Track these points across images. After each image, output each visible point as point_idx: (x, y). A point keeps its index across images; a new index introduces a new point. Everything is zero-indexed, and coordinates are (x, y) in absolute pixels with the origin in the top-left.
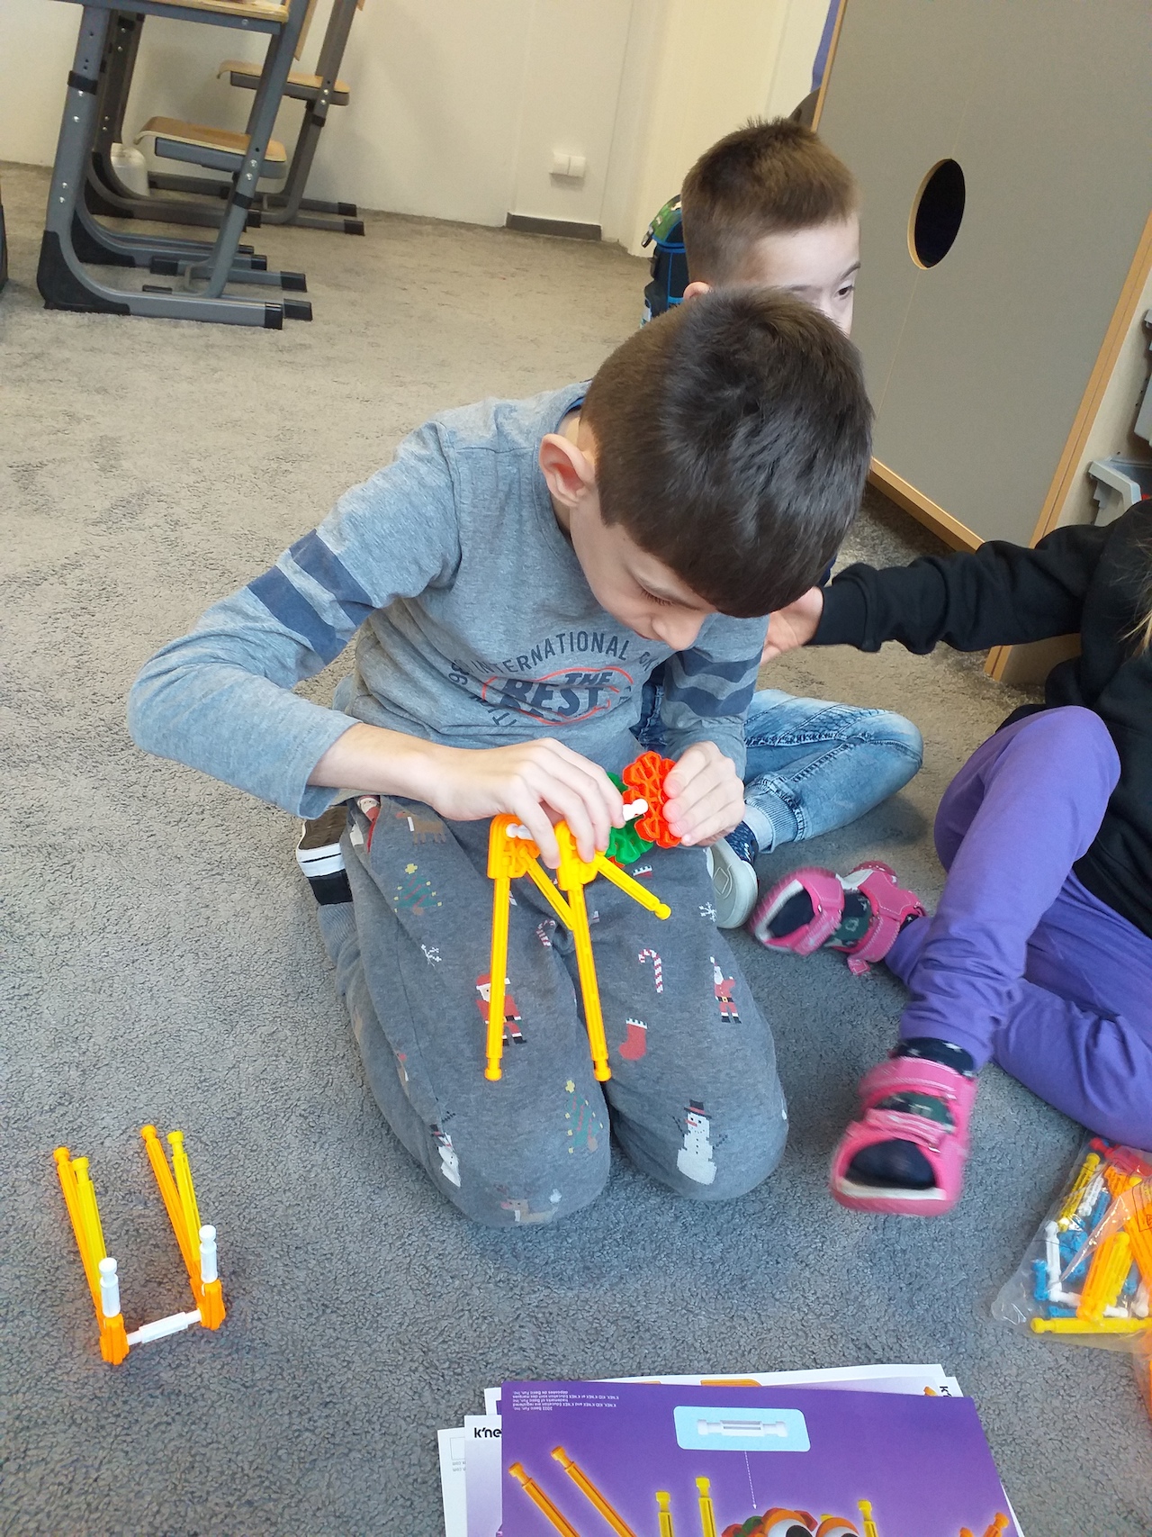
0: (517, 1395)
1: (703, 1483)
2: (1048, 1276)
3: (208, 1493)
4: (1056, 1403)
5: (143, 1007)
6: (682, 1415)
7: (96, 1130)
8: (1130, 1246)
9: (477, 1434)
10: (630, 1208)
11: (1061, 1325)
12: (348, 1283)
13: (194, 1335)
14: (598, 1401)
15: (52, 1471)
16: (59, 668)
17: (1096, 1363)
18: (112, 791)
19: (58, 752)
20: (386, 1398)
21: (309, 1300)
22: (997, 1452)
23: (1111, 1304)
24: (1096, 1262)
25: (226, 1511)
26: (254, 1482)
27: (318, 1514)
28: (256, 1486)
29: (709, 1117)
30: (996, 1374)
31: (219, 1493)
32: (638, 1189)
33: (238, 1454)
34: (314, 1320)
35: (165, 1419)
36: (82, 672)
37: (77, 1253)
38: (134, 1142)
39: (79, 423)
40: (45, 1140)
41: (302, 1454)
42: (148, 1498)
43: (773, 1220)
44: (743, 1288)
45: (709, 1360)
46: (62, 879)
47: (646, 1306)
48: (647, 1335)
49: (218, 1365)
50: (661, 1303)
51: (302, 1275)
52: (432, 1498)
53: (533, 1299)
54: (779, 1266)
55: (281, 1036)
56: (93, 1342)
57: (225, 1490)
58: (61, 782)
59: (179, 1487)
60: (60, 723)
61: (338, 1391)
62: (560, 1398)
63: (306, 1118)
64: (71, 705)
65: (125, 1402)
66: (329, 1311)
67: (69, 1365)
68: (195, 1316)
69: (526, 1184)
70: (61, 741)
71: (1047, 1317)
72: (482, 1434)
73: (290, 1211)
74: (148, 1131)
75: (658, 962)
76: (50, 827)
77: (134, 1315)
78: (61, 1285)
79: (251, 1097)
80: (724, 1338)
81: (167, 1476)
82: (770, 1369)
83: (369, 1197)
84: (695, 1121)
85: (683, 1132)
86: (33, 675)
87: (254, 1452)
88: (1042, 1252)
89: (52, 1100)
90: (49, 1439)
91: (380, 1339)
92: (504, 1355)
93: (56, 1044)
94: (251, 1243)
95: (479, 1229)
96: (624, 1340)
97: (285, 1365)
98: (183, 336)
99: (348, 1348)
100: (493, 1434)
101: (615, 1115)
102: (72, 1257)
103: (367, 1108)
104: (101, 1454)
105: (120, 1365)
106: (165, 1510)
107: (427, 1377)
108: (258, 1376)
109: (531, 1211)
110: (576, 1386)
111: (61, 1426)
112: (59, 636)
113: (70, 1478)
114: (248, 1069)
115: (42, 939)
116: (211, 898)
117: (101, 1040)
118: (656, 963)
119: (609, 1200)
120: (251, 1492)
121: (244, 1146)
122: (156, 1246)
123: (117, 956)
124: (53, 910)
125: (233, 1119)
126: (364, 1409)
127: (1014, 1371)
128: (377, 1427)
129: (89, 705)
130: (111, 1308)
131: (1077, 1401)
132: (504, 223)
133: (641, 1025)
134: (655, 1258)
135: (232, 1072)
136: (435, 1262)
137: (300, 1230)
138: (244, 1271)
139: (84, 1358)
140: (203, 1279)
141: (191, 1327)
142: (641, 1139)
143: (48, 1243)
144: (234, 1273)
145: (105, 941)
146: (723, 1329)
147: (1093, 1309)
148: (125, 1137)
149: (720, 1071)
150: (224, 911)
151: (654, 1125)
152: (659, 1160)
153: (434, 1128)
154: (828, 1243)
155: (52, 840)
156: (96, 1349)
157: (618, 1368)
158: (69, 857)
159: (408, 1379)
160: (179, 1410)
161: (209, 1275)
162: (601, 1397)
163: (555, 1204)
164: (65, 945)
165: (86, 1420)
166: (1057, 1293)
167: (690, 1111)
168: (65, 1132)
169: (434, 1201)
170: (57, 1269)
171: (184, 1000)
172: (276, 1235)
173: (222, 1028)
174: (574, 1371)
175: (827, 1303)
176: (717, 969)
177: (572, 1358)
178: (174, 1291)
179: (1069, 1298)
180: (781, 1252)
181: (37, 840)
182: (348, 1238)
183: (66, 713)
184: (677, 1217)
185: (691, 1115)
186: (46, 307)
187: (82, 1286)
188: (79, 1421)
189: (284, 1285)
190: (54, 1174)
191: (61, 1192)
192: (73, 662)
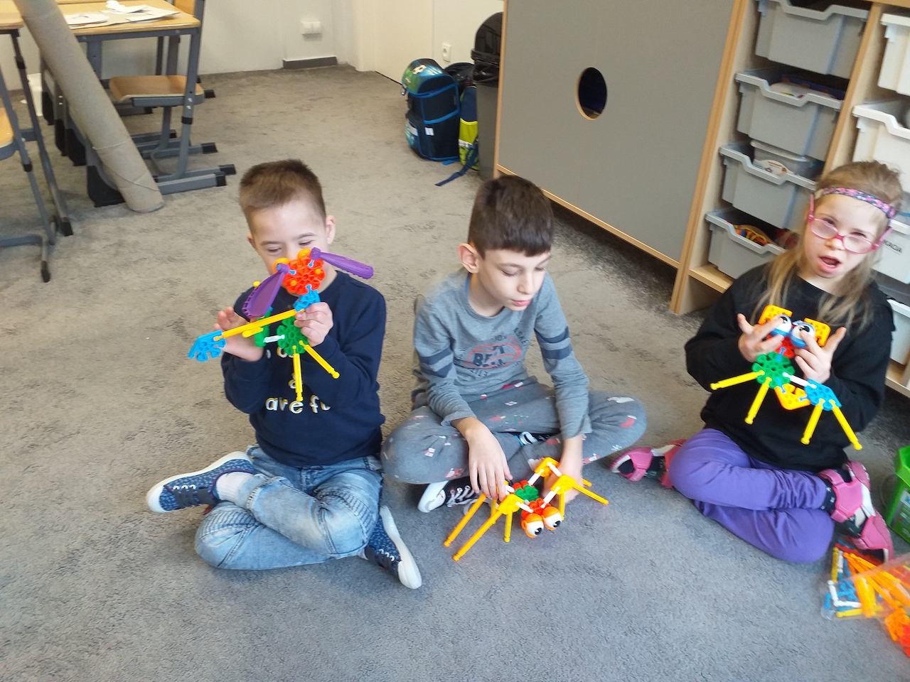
2: (833, 598)
11: (847, 614)
88: (831, 594)
132: (281, 66)
166: (837, 603)
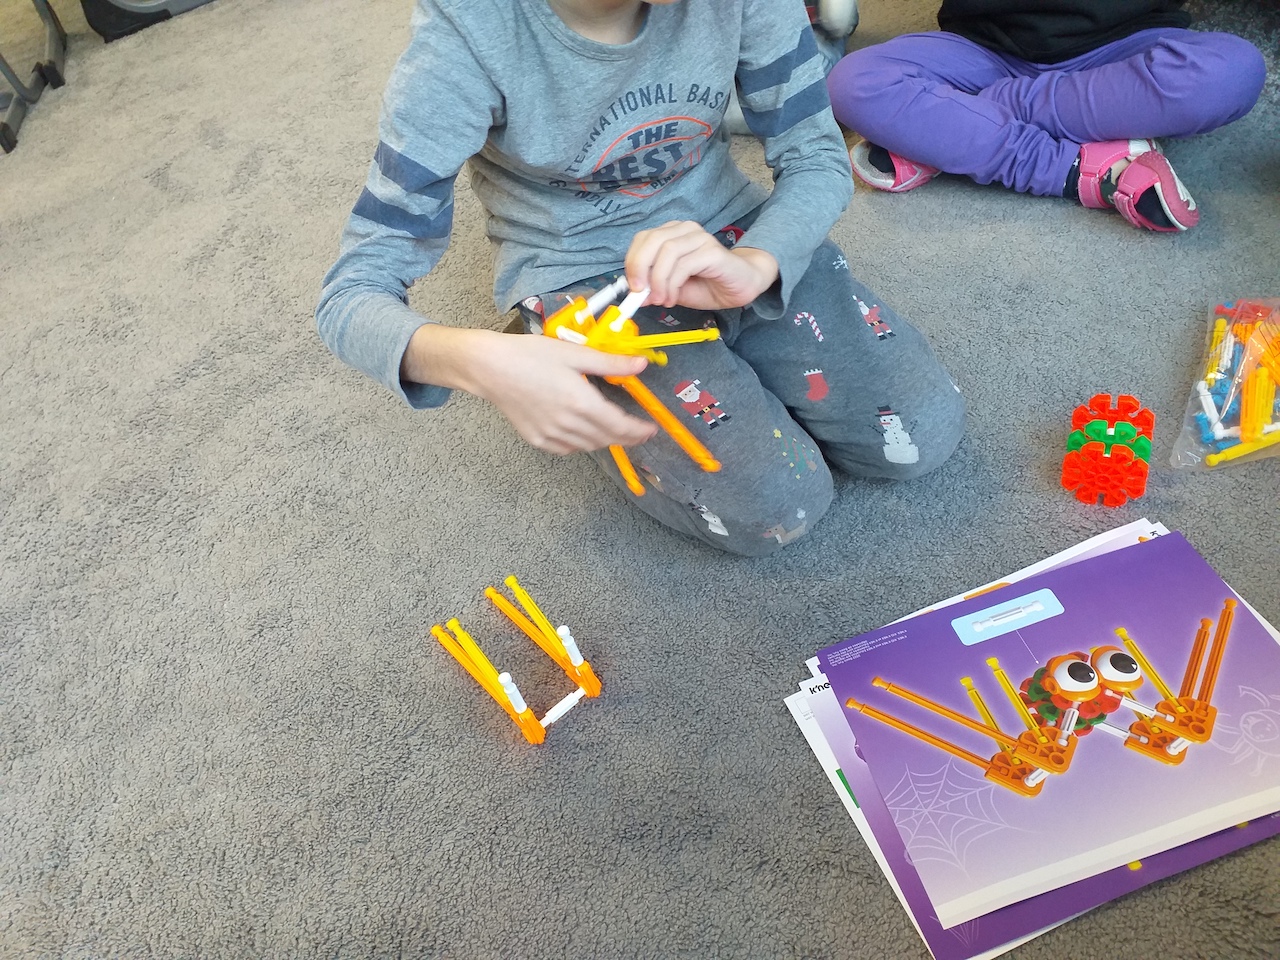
0: (830, 657)
1: (992, 662)
2: (1209, 423)
3: (642, 796)
4: (1246, 510)
5: (445, 515)
6: (959, 625)
7: (453, 607)
8: (1271, 377)
9: (813, 691)
10: (861, 505)
11: (1231, 453)
12: (677, 632)
13: (585, 705)
14: (893, 638)
15: (530, 823)
16: (260, 308)
17: (1270, 470)
18: (346, 378)
19: (292, 369)
20: (737, 693)
21: (654, 653)
22: (1211, 560)
23: (1266, 423)
24: (1245, 397)
25: (660, 802)
26: (670, 778)
27: (723, 781)
28: (672, 780)
29: (897, 414)
30: (1192, 508)
31: (650, 793)
32: (861, 490)
33: (651, 766)
34: (664, 665)
35: (591, 763)
36: (278, 304)
37: (480, 687)
38: (483, 603)
39: (178, 120)
40: (420, 627)
41: (695, 749)
42: (603, 815)
43: (976, 471)
44: (970, 525)
45: (964, 582)
46: (341, 454)
47: (902, 565)
48: (910, 584)
49: (611, 717)
50: (912, 558)
51: (642, 639)
52: (799, 742)
53: (814, 592)
54: (993, 500)
55: (553, 494)
56: (518, 736)
57: (652, 790)
58: (305, 388)
59: (621, 800)
60: (282, 348)
61: (702, 702)
62: (864, 646)
63: (597, 540)
64: (283, 331)
65: (559, 764)
66: (671, 655)
67: (509, 756)
68: (581, 692)
69: (775, 513)
70: (289, 359)
71: (1218, 451)
72: (816, 690)
73: (615, 603)
74: (490, 592)
75: (812, 318)
76: (314, 422)
77: (538, 709)
78: (479, 711)
79: (552, 541)
80: (970, 564)
81: (609, 797)
82: (1014, 571)
83: (666, 572)
84: (888, 421)
85: (881, 432)
86: (244, 322)
87: (661, 760)
88: (1200, 407)
89: (413, 600)
90: (518, 806)
91: (716, 659)
92: (810, 635)
93: (396, 564)
94: (597, 633)
95: (753, 562)
96: (895, 593)
97: (657, 700)
98: (221, 14)
99: (696, 672)
100: (824, 687)
101: (823, 445)
102: (477, 691)
103: (637, 516)
104: (558, 801)
105: (544, 743)
106: (618, 817)
107: (760, 670)
108: (641, 714)
109: (787, 531)
110: (869, 635)
111: (522, 795)
112: (248, 286)
113: (544, 822)
114: (541, 524)
115: (349, 500)
116: (455, 423)
117: (427, 548)
118: (810, 321)
119: (843, 506)
120: (671, 785)
121: (562, 575)
122: (532, 661)
123: (409, 489)
124: (346, 477)
125: (546, 560)
126: (726, 706)
127: (1205, 500)
128: (740, 713)
129: (296, 325)
130: (520, 707)
131: (1263, 502)
133: (817, 371)
134: (894, 530)
135: (529, 531)
136: (732, 595)
137: (628, 612)
138: (601, 652)
139: (518, 749)
140: (575, 665)
141: (581, 700)
142: (851, 453)
143: (456, 689)
144: (594, 656)
145: (395, 482)
146: (967, 558)
147: (1254, 431)
148: (476, 602)
149: (892, 377)
150: (470, 429)
151: (855, 438)
152: (871, 462)
153: (691, 504)
154: (1025, 469)
155: (320, 431)
156: (523, 740)
157: (897, 613)
158: (338, 437)
159: (747, 676)
160: (597, 755)
161: (577, 660)
162: (893, 635)
163: (803, 519)
164: (368, 497)
165: (538, 785)
166: (1220, 431)
167: (880, 416)
168: (432, 616)
169: (714, 556)
170: (471, 702)
171: (472, 498)
172: (612, 621)
173: (508, 506)
174: (866, 626)
175: (1040, 510)
176: (861, 303)
177: (861, 619)
178: (558, 684)
179: (1232, 431)
180: (991, 490)
181: (310, 435)
182: (664, 604)
183: (283, 338)
184: (900, 498)
185: (883, 418)
186: (107, 42)
187: (493, 706)
188: (533, 787)
189: (632, 650)
190: (438, 645)
191: (449, 654)
192: (268, 300)
